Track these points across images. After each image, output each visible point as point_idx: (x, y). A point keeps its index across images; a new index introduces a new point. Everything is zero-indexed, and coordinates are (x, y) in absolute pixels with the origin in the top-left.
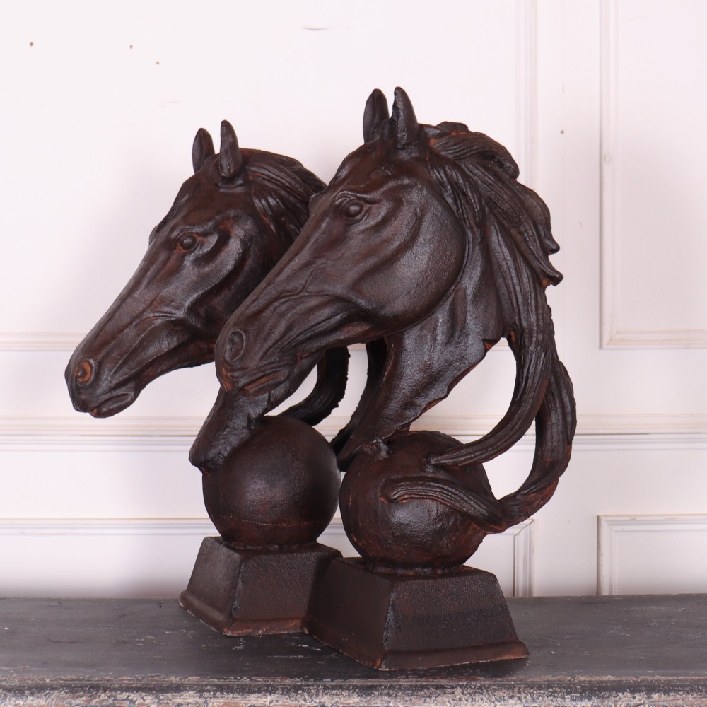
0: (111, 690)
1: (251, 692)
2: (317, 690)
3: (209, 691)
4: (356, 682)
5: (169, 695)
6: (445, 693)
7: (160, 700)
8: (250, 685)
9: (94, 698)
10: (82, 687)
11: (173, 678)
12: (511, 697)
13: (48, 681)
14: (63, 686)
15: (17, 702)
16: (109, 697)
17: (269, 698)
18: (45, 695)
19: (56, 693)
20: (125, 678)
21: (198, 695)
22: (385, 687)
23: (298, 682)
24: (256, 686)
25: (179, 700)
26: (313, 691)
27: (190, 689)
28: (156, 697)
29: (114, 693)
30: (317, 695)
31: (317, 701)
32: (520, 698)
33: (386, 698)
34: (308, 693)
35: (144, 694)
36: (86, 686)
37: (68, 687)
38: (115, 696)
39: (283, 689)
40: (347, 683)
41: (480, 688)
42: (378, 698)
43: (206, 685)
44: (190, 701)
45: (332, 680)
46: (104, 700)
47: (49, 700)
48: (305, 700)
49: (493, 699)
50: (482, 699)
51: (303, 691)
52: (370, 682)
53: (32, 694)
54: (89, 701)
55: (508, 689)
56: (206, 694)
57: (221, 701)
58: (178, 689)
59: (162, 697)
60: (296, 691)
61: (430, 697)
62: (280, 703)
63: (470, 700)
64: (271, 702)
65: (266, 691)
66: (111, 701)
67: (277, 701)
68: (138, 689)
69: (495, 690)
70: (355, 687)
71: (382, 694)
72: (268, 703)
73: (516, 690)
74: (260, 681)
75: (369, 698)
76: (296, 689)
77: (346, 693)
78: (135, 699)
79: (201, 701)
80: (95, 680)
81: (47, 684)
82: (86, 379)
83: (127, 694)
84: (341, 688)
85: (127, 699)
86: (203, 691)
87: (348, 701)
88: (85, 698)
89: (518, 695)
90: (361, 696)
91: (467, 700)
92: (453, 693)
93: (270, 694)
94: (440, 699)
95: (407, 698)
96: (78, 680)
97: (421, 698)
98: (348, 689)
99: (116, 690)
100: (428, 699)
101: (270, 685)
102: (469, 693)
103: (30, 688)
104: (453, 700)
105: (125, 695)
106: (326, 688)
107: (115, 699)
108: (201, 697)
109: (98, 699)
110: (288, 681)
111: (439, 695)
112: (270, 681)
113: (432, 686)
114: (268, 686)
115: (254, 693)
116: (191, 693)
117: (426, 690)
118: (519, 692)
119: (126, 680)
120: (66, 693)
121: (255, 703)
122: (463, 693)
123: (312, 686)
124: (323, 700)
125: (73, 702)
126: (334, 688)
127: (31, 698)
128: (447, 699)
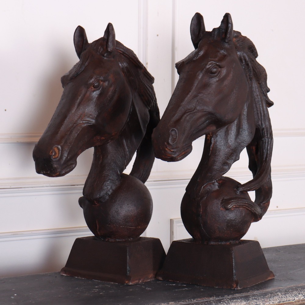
2: (228, 301)
6: (275, 295)
12: (299, 294)
22: (253, 296)
23: (218, 298)
30: (229, 303)
33: (255, 301)
34: (225, 303)
39: (214, 302)
40: (237, 296)
41: (287, 291)
42: (252, 301)
49: (293, 296)
50: (289, 296)
51: (223, 302)
55: (296, 290)
60: (220, 303)
61: (271, 298)
63: (285, 297)
69: (292, 292)
70: (241, 298)
71: (253, 299)
75: (249, 301)
76: (219, 301)
77: (239, 301)
82: (56, 156)
89: (301, 292)
90: (246, 301)
91: (284, 297)
92: (278, 295)
94: (274, 298)
95: (263, 300)
97: (268, 299)
98: (239, 298)
102: (284, 294)
104: (279, 298)
111: (274, 296)
113: (269, 293)
117: (268, 295)
118: (301, 291)
122: (282, 295)
128: (277, 298)
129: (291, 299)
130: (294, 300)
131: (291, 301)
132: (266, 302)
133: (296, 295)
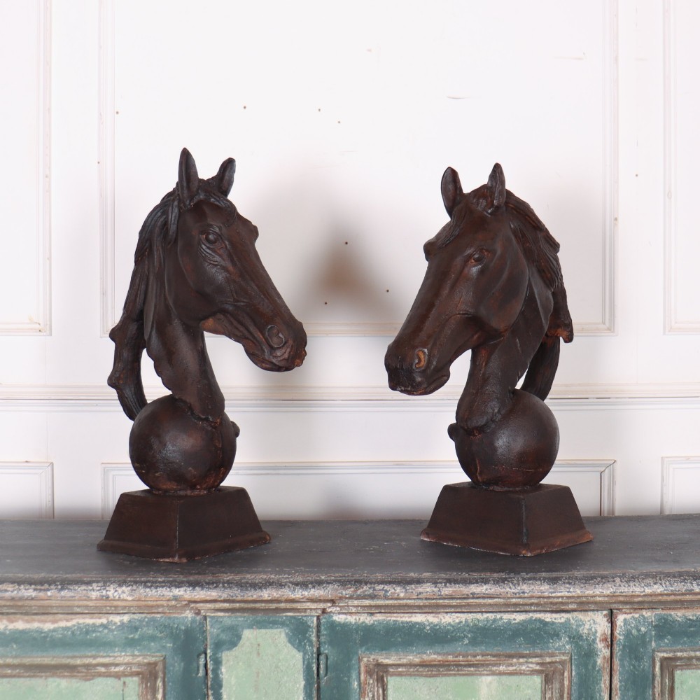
0: (371, 583)
1: (471, 583)
2: (518, 581)
3: (441, 583)
4: (544, 574)
5: (413, 586)
6: (609, 581)
7: (406, 590)
8: (470, 579)
9: (359, 589)
10: (350, 582)
11: (412, 574)
12: (655, 584)
13: (323, 578)
14: (335, 581)
15: (303, 593)
16: (370, 588)
17: (485, 587)
18: (323, 588)
19: (331, 586)
20: (377, 574)
21: (434, 585)
22: (566, 579)
23: (503, 575)
24: (474, 579)
25: (420, 590)
26: (515, 582)
27: (428, 582)
28: (404, 588)
29: (373, 586)
30: (519, 585)
31: (519, 588)
32: (661, 584)
33: (568, 586)
34: (512, 583)
35: (394, 586)
36: (352, 581)
37: (339, 581)
38: (374, 588)
39: (494, 582)
40: (538, 575)
41: (632, 577)
42: (562, 585)
43: (438, 579)
44: (428, 590)
45: (527, 574)
46: (366, 591)
47: (327, 591)
48: (510, 588)
49: (643, 585)
50: (635, 585)
51: (508, 581)
52: (554, 575)
53: (314, 587)
54: (355, 591)
55: (653, 578)
56: (439, 585)
57: (450, 589)
58: (419, 582)
59: (408, 588)
60: (503, 582)
62: (493, 590)
63: (627, 586)
64: (487, 589)
65: (482, 582)
66: (371, 591)
67: (490, 589)
68: (390, 583)
69: (643, 579)
70: (545, 579)
71: (564, 583)
72: (484, 591)
73: (658, 578)
74: (476, 575)
75: (555, 586)
76: (503, 580)
77: (538, 583)
78: (388, 589)
79: (436, 590)
80: (357, 577)
81: (323, 580)
82: (421, 365)
83: (383, 586)
84: (535, 579)
85: (383, 590)
86: (437, 583)
87: (541, 588)
88: (352, 589)
90: (550, 584)
92: (614, 581)
93: (485, 584)
94: (605, 585)
95: (582, 585)
96: (345, 576)
97: (592, 585)
98: (540, 579)
99: (375, 583)
100: (597, 586)
101: (484, 578)
102: (625, 581)
103: (311, 583)
105: (381, 587)
106: (524, 579)
107: (374, 590)
108: (436, 587)
109: (361, 590)
110: (495, 575)
111: (604, 583)
112: (483, 575)
113: (599, 577)
114: (483, 579)
115: (473, 583)
116: (429, 584)
117: (595, 580)
118: (660, 579)
119: (379, 576)
120: (339, 586)
121: (475, 590)
122: (621, 581)
123: (514, 578)
124: (523, 588)
125: (344, 593)
126: (530, 579)
127: (313, 590)
128: (610, 586)
129: (636, 589)
130: (644, 591)
131: (637, 593)
132: (587, 590)
133: (648, 585)
